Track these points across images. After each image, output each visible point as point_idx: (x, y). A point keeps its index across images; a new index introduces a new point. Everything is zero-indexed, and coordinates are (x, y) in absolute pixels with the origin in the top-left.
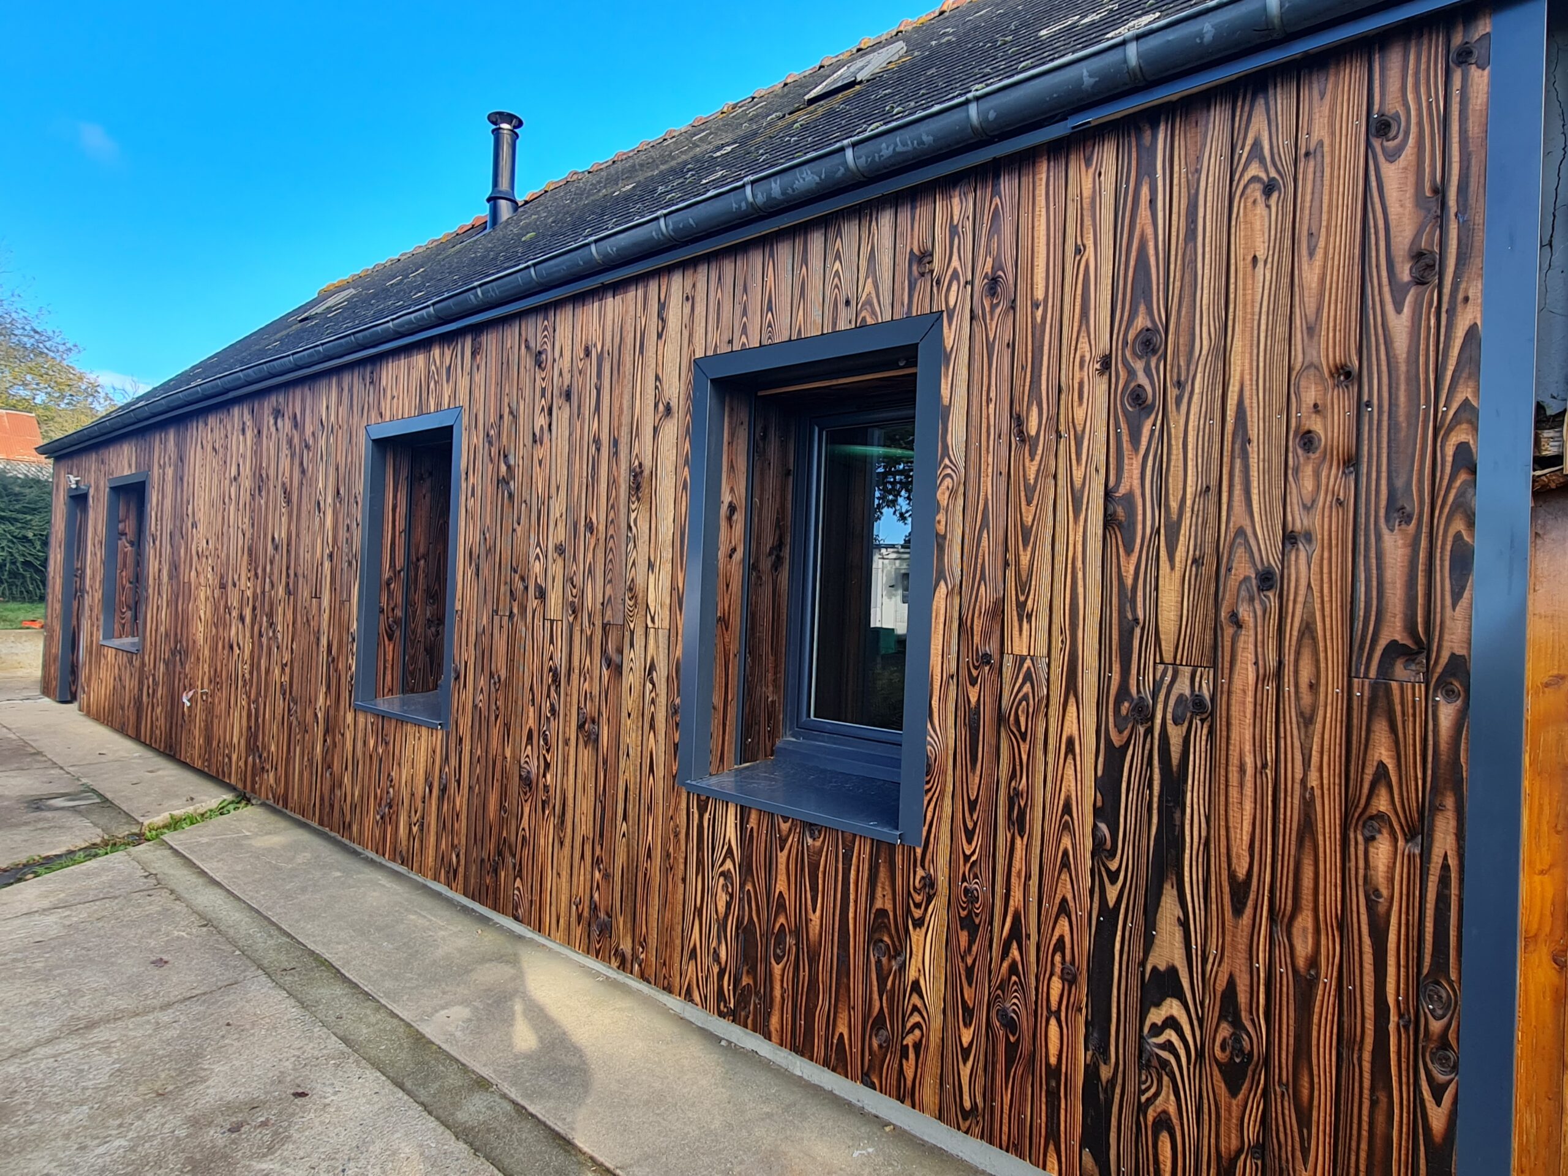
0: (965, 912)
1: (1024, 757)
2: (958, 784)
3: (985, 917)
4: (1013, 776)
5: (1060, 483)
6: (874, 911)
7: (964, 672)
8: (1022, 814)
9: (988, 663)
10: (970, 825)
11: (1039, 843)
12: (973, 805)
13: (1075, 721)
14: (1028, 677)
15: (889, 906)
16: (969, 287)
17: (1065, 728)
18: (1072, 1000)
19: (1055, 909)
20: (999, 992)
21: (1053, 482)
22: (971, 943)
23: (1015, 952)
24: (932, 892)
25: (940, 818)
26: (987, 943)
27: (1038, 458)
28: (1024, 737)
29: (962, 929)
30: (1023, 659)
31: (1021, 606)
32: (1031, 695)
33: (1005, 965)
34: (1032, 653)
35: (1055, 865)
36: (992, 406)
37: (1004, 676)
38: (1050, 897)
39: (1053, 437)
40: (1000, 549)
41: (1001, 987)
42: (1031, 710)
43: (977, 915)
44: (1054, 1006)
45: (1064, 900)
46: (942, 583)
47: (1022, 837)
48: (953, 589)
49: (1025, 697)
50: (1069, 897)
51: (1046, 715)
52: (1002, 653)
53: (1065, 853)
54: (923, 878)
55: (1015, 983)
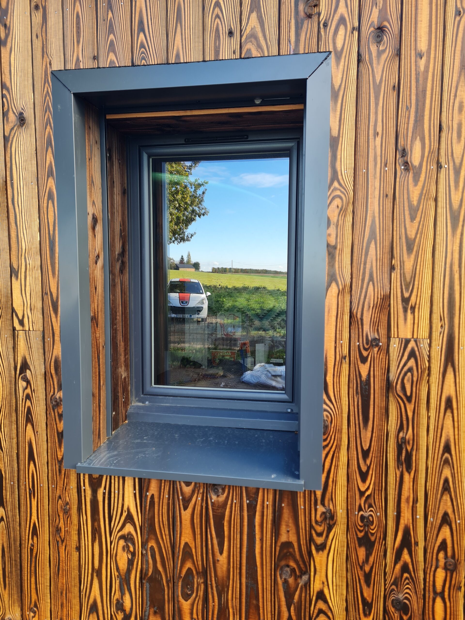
0: (362, 534)
1: (410, 414)
2: (352, 439)
3: (380, 534)
4: (401, 428)
5: (440, 204)
6: (279, 544)
7: (355, 354)
8: (409, 456)
9: (377, 345)
10: (364, 469)
11: (424, 476)
12: (366, 454)
13: (453, 385)
14: (412, 354)
15: (293, 539)
16: (356, 34)
17: (444, 391)
18: (453, 582)
19: (439, 521)
20: (394, 587)
21: (433, 204)
22: (368, 556)
23: (406, 556)
24: (331, 523)
25: (337, 466)
26: (382, 554)
27: (420, 184)
28: (409, 399)
29: (360, 546)
30: (407, 341)
31: (405, 301)
32: (415, 368)
33: (398, 567)
34: (415, 337)
35: (437, 490)
36: (378, 139)
37: (391, 355)
38: (434, 513)
39: (434, 167)
40: (387, 256)
41: (395, 583)
42: (415, 379)
43: (372, 534)
44: (439, 588)
45: (446, 514)
46: (334, 285)
47: (409, 473)
48: (343, 289)
49: (410, 370)
50: (450, 511)
51: (428, 382)
52: (389, 337)
53: (446, 481)
54: (323, 513)
55: (407, 578)
